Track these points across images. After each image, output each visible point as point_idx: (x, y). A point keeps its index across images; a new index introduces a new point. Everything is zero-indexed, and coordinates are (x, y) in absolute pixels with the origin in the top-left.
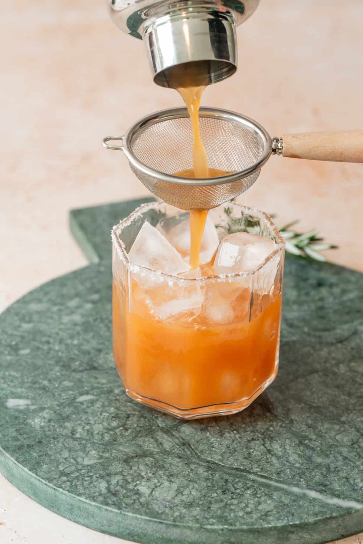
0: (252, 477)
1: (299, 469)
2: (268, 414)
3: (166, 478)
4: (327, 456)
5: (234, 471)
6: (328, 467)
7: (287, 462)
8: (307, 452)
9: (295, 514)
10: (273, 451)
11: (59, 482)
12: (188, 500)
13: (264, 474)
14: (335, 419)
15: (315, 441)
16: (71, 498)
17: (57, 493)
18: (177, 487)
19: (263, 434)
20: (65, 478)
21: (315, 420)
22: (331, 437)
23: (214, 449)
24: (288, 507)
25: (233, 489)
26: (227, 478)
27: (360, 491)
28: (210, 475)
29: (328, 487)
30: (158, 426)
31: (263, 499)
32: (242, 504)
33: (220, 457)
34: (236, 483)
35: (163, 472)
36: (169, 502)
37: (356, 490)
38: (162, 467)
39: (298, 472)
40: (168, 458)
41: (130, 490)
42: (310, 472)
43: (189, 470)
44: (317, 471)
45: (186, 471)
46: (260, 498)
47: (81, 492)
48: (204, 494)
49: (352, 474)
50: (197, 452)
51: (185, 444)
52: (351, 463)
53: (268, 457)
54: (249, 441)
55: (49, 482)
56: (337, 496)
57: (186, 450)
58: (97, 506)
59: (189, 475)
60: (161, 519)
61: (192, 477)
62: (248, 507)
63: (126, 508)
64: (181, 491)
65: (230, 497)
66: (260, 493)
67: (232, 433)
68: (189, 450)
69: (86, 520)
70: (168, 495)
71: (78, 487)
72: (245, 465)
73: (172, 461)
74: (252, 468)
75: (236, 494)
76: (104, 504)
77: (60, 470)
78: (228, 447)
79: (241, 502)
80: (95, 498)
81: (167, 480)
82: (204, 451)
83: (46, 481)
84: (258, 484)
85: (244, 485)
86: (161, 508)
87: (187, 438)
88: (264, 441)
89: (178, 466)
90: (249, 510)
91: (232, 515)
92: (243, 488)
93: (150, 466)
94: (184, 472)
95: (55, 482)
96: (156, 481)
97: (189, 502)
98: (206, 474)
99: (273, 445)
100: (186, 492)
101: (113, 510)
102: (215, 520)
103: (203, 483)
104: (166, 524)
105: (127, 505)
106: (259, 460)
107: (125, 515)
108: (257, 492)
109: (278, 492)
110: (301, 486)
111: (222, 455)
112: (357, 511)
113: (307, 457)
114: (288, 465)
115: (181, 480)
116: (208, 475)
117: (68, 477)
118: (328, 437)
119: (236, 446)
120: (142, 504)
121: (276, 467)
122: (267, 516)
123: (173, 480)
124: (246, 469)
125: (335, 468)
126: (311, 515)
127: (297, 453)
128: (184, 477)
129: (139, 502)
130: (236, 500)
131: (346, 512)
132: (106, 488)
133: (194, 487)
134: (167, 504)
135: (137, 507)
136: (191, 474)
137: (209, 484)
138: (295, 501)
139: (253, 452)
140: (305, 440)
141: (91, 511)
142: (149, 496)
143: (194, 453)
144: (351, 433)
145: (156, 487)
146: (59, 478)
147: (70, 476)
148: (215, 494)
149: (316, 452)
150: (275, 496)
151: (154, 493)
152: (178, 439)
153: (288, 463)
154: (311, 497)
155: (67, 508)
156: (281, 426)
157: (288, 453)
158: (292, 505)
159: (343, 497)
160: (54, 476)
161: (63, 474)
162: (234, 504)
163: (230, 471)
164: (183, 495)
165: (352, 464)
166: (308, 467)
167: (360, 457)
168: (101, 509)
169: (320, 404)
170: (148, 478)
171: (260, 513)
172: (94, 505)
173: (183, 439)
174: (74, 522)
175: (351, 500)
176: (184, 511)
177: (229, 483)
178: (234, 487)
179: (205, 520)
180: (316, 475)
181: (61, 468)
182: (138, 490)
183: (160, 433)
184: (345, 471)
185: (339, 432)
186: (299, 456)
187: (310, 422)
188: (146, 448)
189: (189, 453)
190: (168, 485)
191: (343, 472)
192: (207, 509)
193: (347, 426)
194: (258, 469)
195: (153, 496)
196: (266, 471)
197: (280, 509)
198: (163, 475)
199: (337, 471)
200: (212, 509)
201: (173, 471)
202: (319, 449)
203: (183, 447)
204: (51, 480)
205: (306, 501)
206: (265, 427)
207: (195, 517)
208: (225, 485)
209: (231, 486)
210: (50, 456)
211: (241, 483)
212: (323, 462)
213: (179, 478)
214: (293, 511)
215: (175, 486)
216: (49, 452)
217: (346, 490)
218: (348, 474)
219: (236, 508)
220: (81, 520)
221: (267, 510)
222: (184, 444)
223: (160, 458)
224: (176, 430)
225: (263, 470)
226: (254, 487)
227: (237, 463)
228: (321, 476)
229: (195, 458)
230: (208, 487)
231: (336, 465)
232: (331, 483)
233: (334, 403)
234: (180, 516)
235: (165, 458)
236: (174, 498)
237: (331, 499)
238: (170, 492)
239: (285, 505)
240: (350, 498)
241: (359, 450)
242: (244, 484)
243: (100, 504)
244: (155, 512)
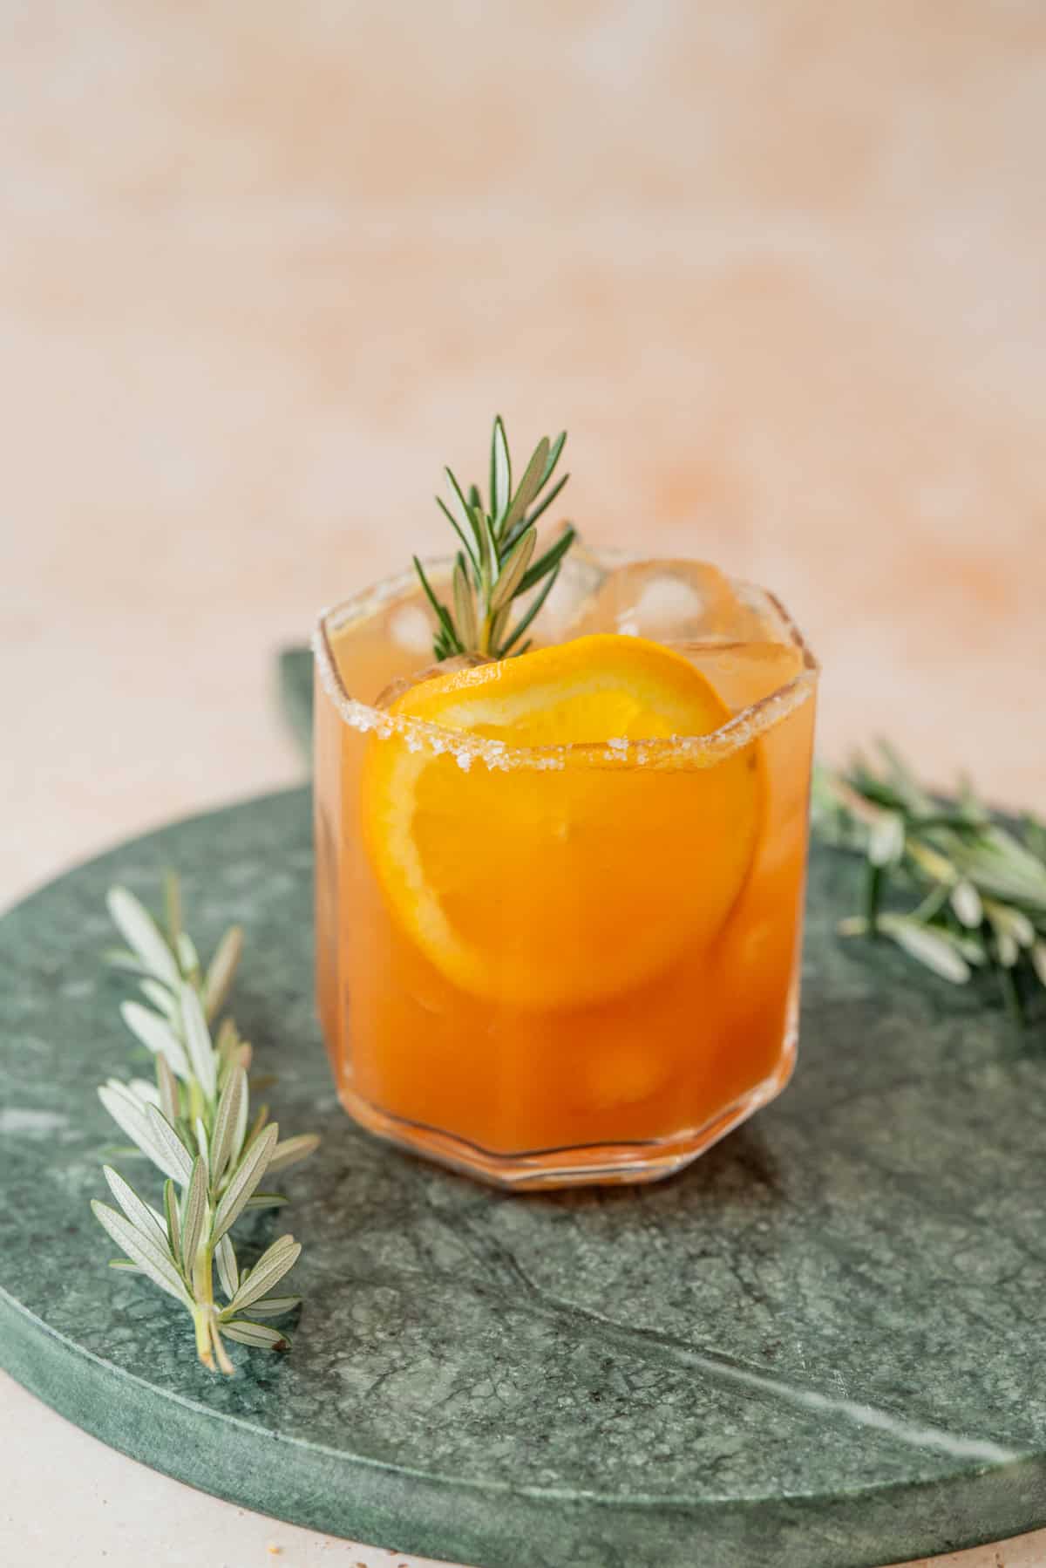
0: (687, 1357)
1: (832, 1341)
2: (759, 1188)
3: (427, 1346)
4: (922, 1310)
5: (635, 1339)
6: (920, 1343)
7: (798, 1320)
8: (861, 1295)
9: (804, 1469)
10: (760, 1288)
11: (107, 1341)
12: (485, 1413)
13: (724, 1350)
14: (958, 1211)
15: (890, 1266)
16: (134, 1389)
17: (97, 1375)
18: (458, 1373)
19: (735, 1240)
20: (125, 1333)
21: (897, 1212)
22: (937, 1261)
23: (583, 1275)
24: (786, 1448)
25: (623, 1389)
26: (610, 1355)
27: (1011, 1414)
28: (561, 1347)
29: (915, 1397)
30: (428, 1204)
31: (711, 1420)
32: (646, 1432)
33: (598, 1298)
34: (637, 1373)
35: (420, 1330)
36: (424, 1415)
37: (999, 1409)
38: (421, 1317)
39: (826, 1352)
40: (443, 1293)
41: (315, 1376)
42: (864, 1353)
43: (501, 1330)
44: (886, 1349)
45: (490, 1331)
46: (703, 1417)
47: (165, 1372)
48: (535, 1398)
49: (989, 1365)
50: (532, 1279)
51: (500, 1255)
52: (990, 1333)
53: (743, 1303)
54: (692, 1258)
55: (77, 1340)
56: (938, 1425)
57: (500, 1272)
58: (208, 1415)
59: (497, 1342)
60: (393, 1462)
61: (506, 1349)
62: (662, 1442)
63: (291, 1424)
64: (468, 1385)
65: (613, 1411)
66: (703, 1405)
67: (643, 1232)
68: (509, 1273)
69: (177, 1458)
70: (425, 1394)
71: (159, 1360)
72: (671, 1324)
73: (454, 1301)
74: (690, 1334)
75: (632, 1404)
76: (228, 1409)
77: (117, 1311)
78: (626, 1271)
79: (645, 1427)
80: (205, 1392)
81: (432, 1354)
82: (553, 1278)
83: (66, 1336)
84: (702, 1378)
85: (657, 1379)
86: (398, 1430)
87: (507, 1241)
88: (736, 1260)
89: (470, 1317)
90: (665, 1449)
91: (612, 1461)
92: (654, 1386)
93: (386, 1310)
94: (485, 1334)
95: (94, 1340)
96: (396, 1354)
97: (487, 1418)
98: (550, 1341)
99: (761, 1272)
100: (482, 1390)
101: (253, 1428)
102: (557, 1472)
103: (536, 1366)
104: (408, 1478)
105: (296, 1416)
106: (716, 1311)
107: (286, 1444)
108: (695, 1401)
109: (760, 1405)
110: (830, 1390)
111: (605, 1293)
112: (995, 1470)
113: (862, 1310)
114: (798, 1329)
115: (471, 1354)
116: (555, 1344)
117: (134, 1331)
118: (928, 1256)
119: (649, 1268)
120: (344, 1416)
121: (764, 1334)
122: (718, 1470)
123: (447, 1354)
124: (671, 1334)
125: (942, 1345)
126: (852, 1473)
127: (832, 1299)
128: (483, 1347)
129: (336, 1409)
130: (631, 1419)
131: (960, 1469)
132: (243, 1366)
133: (507, 1375)
134: (418, 1420)
135: (326, 1424)
136: (505, 1340)
137: (555, 1371)
138: (807, 1432)
139: (699, 1288)
140: (859, 1263)
141: (190, 1432)
142: (368, 1395)
143: (522, 1281)
144: (1000, 1251)
145: (395, 1370)
146: (109, 1330)
147: (143, 1326)
148: (569, 1401)
149: (889, 1297)
150: (752, 1413)
151: (383, 1386)
152: (481, 1240)
153: (800, 1324)
154: (860, 1423)
155: (124, 1421)
156: (792, 1222)
157: (804, 1297)
158: (796, 1444)
159: (956, 1427)
160: (96, 1325)
161: (121, 1319)
162: (620, 1430)
163: (621, 1338)
164: (471, 1397)
165: (995, 1338)
166: (859, 1339)
167: (1019, 1316)
168: (220, 1424)
169: (917, 1169)
170: (375, 1344)
171: (696, 1459)
172: (200, 1413)
173: (497, 1243)
174: (144, 1462)
175: (979, 1438)
176: (467, 1442)
177: (616, 1369)
178: (629, 1382)
179: (526, 1472)
180: (880, 1363)
181: (120, 1304)
182: (338, 1375)
183: (430, 1224)
184: (971, 1355)
185: (964, 1246)
186: (838, 1306)
187: (880, 1214)
188: (382, 1260)
189: (507, 1280)
190: (432, 1366)
191: (965, 1358)
192: (538, 1441)
193: (989, 1232)
194: (707, 1337)
195: (379, 1396)
196: (732, 1344)
197: (761, 1454)
198: (421, 1339)
199: (945, 1352)
200: (551, 1441)
201: (452, 1329)
202: (898, 1289)
203: (491, 1265)
204: (82, 1335)
205: (844, 1434)
206: (744, 1221)
207: (498, 1459)
208: (601, 1376)
209: (620, 1378)
210: (93, 1268)
211: (652, 1372)
212: (907, 1327)
213: (467, 1347)
214: (799, 1460)
215: (450, 1371)
216: (93, 1258)
217: (968, 1407)
218: (980, 1364)
219: (628, 1441)
220: (163, 1458)
221: (719, 1454)
222: (496, 1256)
223: (420, 1290)
224: (481, 1217)
225: (724, 1339)
226: (690, 1385)
227: (647, 1316)
228: (897, 1364)
229: (525, 1297)
230: (550, 1378)
231: (945, 1337)
232: (924, 1387)
233: (957, 1165)
234: (451, 1455)
235: (434, 1291)
236: (441, 1405)
237: (920, 1431)
238: (433, 1388)
239: (776, 1442)
240: (977, 1430)
241: (1018, 1298)
242: (660, 1374)
243: (216, 1409)
244: (377, 1440)
